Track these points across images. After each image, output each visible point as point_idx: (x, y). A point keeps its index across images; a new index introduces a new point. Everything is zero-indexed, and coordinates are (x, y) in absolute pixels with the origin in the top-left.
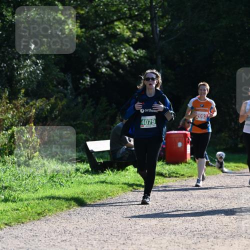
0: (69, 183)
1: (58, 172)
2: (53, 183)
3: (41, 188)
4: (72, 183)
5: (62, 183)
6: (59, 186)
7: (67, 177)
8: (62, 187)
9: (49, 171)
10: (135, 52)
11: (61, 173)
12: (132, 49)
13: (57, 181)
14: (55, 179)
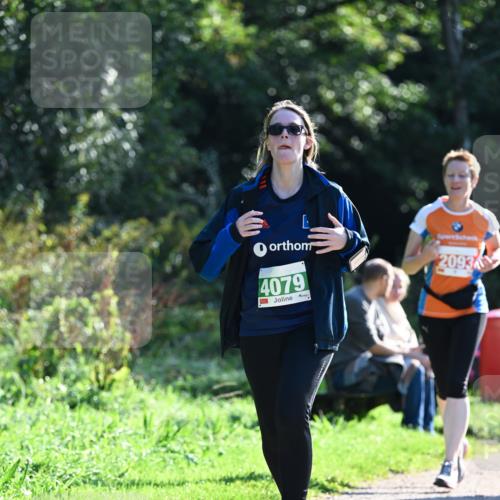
0: (212, 455)
1: (180, 424)
2: (167, 456)
3: (134, 468)
4: (221, 454)
5: (191, 456)
6: (184, 464)
7: (206, 438)
8: (192, 465)
9: (156, 423)
10: (394, 91)
11: (189, 427)
12: (386, 82)
13: (177, 449)
14: (172, 445)
